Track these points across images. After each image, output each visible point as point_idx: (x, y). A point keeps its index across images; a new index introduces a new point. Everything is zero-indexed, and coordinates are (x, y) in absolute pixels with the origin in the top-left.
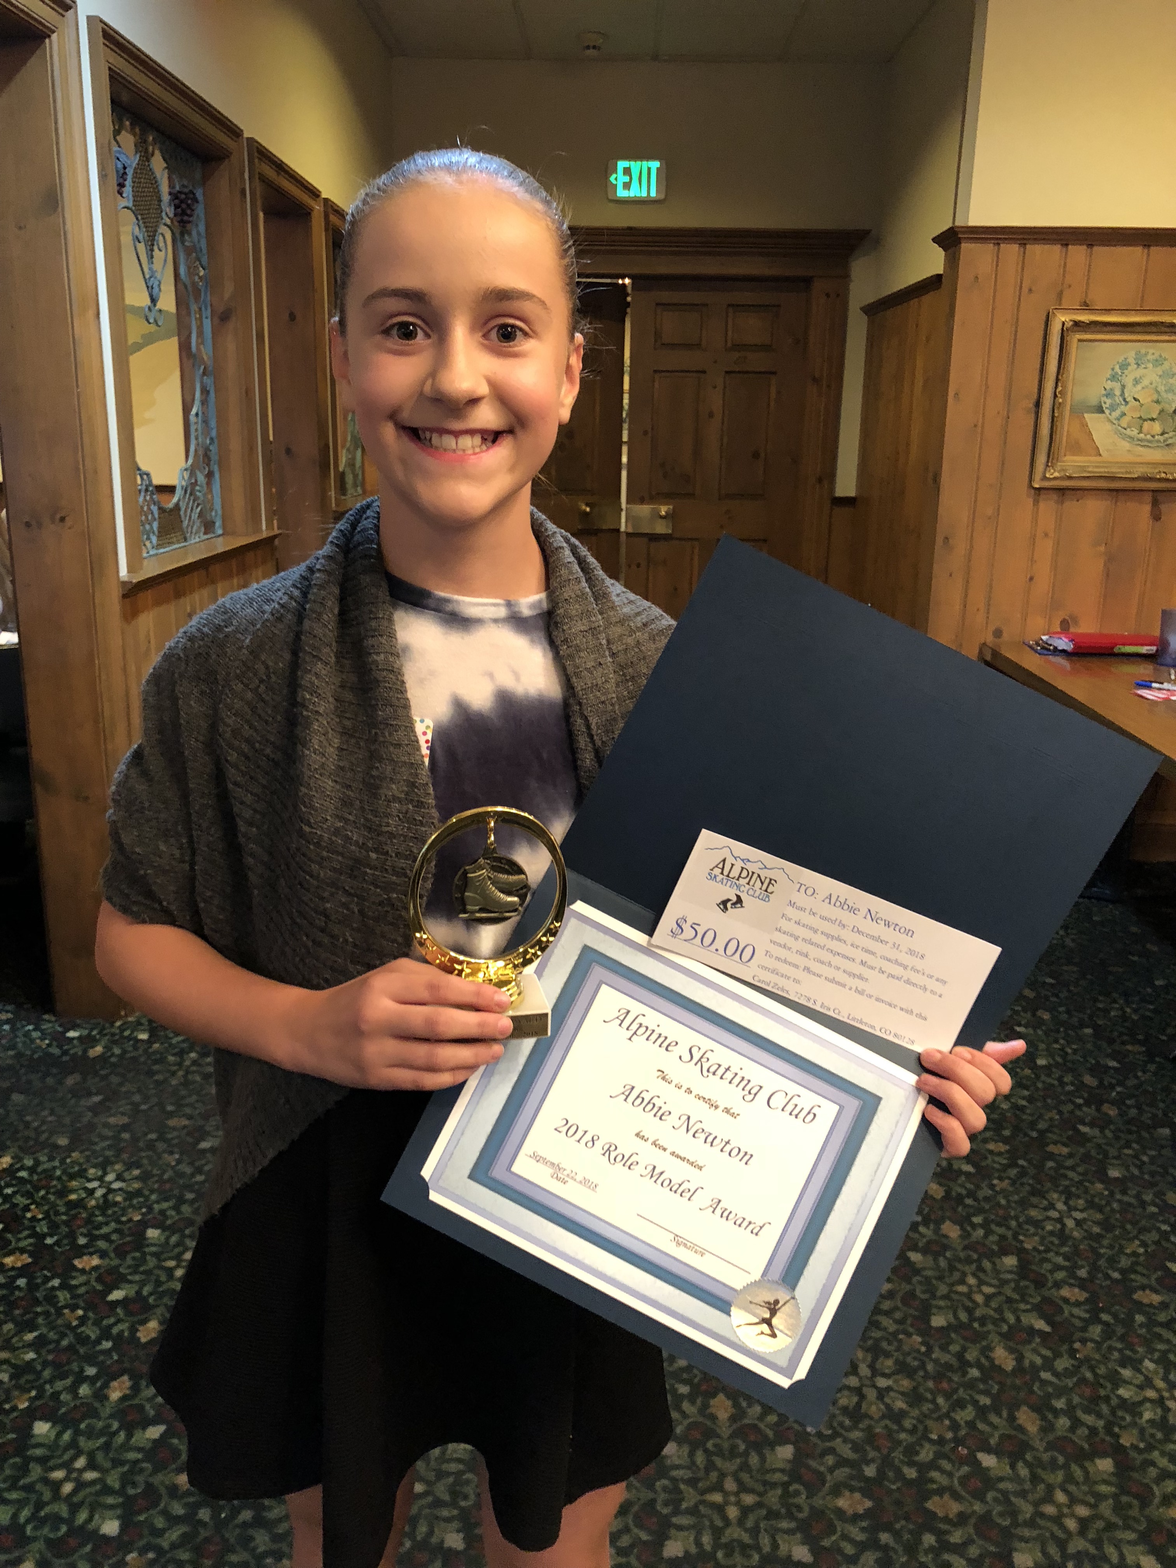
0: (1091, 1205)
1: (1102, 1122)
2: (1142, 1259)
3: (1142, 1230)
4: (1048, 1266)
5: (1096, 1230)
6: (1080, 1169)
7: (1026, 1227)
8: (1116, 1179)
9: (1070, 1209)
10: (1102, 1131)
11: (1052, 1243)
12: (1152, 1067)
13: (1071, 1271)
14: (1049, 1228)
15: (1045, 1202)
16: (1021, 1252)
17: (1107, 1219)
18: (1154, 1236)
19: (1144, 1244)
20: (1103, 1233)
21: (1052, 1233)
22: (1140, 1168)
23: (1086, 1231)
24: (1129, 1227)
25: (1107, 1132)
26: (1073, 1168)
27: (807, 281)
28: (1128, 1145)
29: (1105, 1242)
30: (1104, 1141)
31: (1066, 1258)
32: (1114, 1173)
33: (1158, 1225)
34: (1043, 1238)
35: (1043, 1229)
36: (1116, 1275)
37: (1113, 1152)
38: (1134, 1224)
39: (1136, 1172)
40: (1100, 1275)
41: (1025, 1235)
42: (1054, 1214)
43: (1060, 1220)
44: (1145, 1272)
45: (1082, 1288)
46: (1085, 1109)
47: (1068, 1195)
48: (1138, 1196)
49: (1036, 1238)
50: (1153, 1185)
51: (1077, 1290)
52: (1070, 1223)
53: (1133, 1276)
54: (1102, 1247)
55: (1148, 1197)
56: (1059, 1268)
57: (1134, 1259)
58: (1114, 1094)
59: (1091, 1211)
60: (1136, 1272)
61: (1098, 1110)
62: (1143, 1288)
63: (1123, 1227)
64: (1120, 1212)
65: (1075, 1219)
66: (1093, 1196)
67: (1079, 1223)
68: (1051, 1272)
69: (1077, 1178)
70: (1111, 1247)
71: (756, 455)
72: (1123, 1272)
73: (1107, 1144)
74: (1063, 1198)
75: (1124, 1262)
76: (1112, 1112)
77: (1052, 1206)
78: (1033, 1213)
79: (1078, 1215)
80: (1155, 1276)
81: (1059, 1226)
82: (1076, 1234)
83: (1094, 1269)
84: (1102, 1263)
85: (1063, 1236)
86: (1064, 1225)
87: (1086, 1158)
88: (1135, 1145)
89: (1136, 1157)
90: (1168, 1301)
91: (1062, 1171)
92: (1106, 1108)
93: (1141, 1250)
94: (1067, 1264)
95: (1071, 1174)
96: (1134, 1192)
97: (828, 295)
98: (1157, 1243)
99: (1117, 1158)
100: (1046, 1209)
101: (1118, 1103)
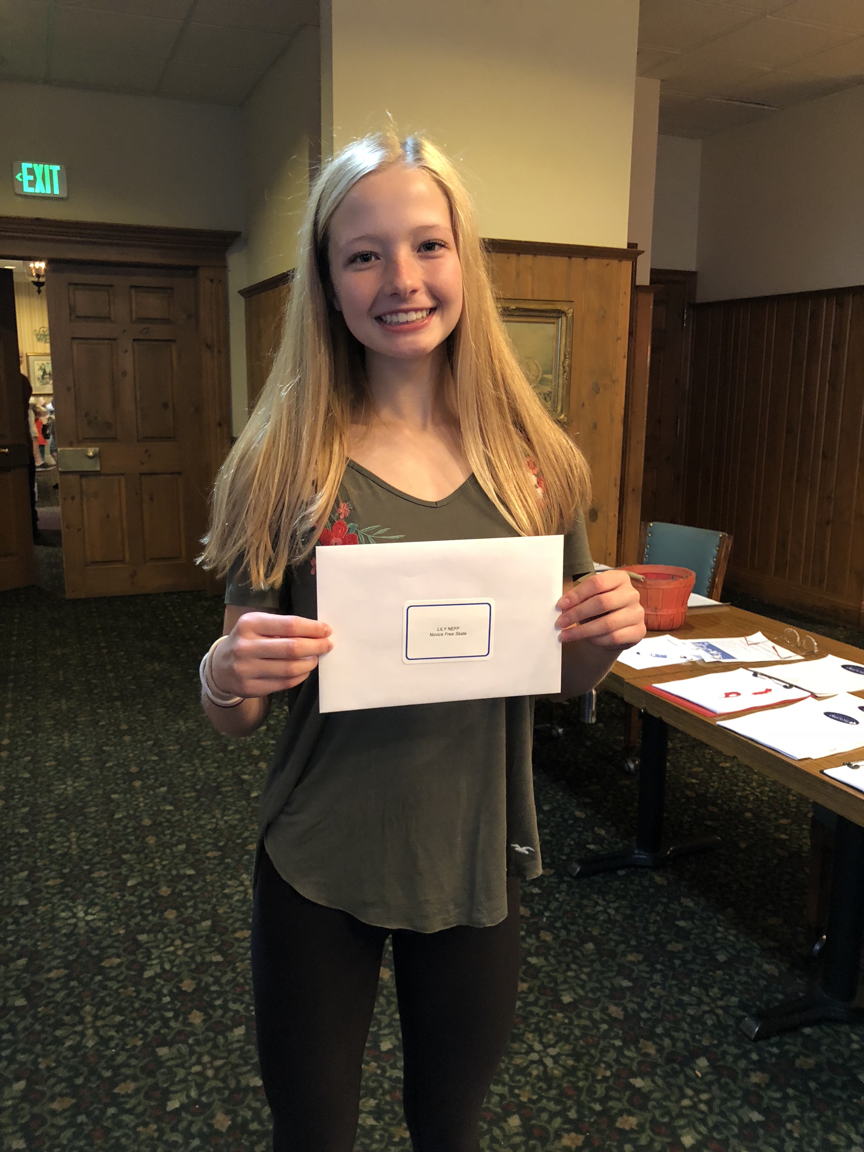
0: (561, 1038)
1: (543, 950)
2: (611, 1081)
3: (604, 1051)
4: (545, 1116)
5: (570, 1062)
6: (541, 1003)
7: (518, 1078)
8: (570, 1004)
9: (546, 1046)
10: (546, 959)
11: (540, 1088)
12: (564, 887)
13: (562, 1113)
14: (535, 1073)
15: (525, 1046)
16: (520, 1108)
17: (574, 1049)
18: (612, 1055)
19: (609, 1066)
20: (576, 1064)
21: (538, 1077)
22: (583, 987)
23: (563, 1067)
24: (593, 1051)
25: (550, 957)
26: (535, 1003)
27: (195, 268)
28: (569, 969)
29: (580, 1074)
30: (550, 968)
31: (557, 1102)
32: (567, 999)
33: (612, 1042)
34: (533, 1086)
35: (530, 1074)
36: (598, 1107)
37: (560, 978)
38: (595, 1046)
39: (581, 992)
40: (586, 1113)
41: (519, 1088)
42: (534, 1056)
43: (541, 1062)
44: (617, 1095)
45: (578, 1131)
46: (528, 940)
47: (540, 1033)
48: (590, 1017)
49: (528, 1088)
50: (596, 1002)
51: (573, 1134)
52: (549, 1062)
53: (610, 1104)
54: (579, 1079)
55: (597, 1016)
56: (553, 1115)
57: (605, 1085)
58: (545, 919)
59: (560, 1044)
60: (611, 1098)
61: (538, 938)
62: (621, 1113)
63: (588, 1053)
64: (581, 1038)
65: (552, 1057)
66: (558, 1027)
67: (556, 1059)
68: (549, 1121)
69: (541, 1012)
70: (586, 1079)
71: (165, 406)
72: (603, 1101)
73: (552, 971)
74: (538, 1038)
75: (600, 1090)
76: (547, 937)
77: (531, 1049)
78: (518, 1061)
79: (552, 1051)
80: (625, 1098)
81: (541, 1068)
82: (556, 1072)
83: (580, 1106)
84: (584, 1097)
85: (546, 1077)
86: (545, 1066)
87: (542, 990)
88: (574, 966)
89: (577, 977)
90: (642, 1121)
91: (528, 1009)
92: (542, 934)
93: (608, 1073)
94: (559, 1108)
95: (536, 1010)
96: (587, 1013)
97: (212, 281)
98: (617, 1061)
99: (565, 982)
100: (527, 1053)
101: (550, 927)
